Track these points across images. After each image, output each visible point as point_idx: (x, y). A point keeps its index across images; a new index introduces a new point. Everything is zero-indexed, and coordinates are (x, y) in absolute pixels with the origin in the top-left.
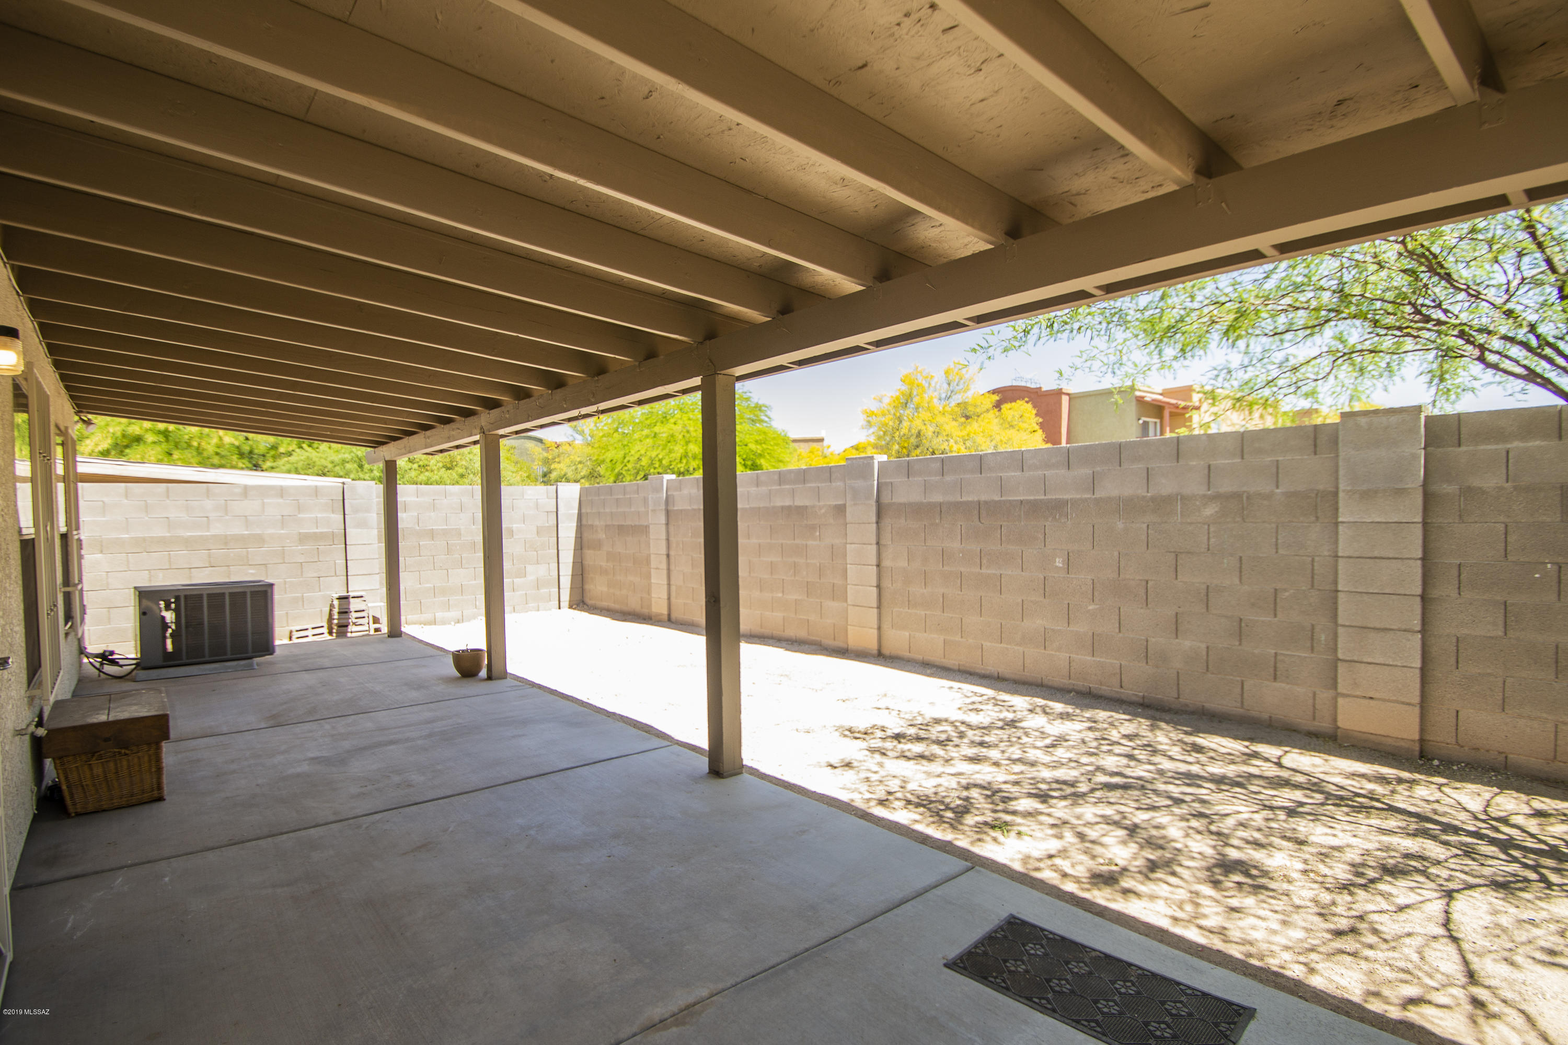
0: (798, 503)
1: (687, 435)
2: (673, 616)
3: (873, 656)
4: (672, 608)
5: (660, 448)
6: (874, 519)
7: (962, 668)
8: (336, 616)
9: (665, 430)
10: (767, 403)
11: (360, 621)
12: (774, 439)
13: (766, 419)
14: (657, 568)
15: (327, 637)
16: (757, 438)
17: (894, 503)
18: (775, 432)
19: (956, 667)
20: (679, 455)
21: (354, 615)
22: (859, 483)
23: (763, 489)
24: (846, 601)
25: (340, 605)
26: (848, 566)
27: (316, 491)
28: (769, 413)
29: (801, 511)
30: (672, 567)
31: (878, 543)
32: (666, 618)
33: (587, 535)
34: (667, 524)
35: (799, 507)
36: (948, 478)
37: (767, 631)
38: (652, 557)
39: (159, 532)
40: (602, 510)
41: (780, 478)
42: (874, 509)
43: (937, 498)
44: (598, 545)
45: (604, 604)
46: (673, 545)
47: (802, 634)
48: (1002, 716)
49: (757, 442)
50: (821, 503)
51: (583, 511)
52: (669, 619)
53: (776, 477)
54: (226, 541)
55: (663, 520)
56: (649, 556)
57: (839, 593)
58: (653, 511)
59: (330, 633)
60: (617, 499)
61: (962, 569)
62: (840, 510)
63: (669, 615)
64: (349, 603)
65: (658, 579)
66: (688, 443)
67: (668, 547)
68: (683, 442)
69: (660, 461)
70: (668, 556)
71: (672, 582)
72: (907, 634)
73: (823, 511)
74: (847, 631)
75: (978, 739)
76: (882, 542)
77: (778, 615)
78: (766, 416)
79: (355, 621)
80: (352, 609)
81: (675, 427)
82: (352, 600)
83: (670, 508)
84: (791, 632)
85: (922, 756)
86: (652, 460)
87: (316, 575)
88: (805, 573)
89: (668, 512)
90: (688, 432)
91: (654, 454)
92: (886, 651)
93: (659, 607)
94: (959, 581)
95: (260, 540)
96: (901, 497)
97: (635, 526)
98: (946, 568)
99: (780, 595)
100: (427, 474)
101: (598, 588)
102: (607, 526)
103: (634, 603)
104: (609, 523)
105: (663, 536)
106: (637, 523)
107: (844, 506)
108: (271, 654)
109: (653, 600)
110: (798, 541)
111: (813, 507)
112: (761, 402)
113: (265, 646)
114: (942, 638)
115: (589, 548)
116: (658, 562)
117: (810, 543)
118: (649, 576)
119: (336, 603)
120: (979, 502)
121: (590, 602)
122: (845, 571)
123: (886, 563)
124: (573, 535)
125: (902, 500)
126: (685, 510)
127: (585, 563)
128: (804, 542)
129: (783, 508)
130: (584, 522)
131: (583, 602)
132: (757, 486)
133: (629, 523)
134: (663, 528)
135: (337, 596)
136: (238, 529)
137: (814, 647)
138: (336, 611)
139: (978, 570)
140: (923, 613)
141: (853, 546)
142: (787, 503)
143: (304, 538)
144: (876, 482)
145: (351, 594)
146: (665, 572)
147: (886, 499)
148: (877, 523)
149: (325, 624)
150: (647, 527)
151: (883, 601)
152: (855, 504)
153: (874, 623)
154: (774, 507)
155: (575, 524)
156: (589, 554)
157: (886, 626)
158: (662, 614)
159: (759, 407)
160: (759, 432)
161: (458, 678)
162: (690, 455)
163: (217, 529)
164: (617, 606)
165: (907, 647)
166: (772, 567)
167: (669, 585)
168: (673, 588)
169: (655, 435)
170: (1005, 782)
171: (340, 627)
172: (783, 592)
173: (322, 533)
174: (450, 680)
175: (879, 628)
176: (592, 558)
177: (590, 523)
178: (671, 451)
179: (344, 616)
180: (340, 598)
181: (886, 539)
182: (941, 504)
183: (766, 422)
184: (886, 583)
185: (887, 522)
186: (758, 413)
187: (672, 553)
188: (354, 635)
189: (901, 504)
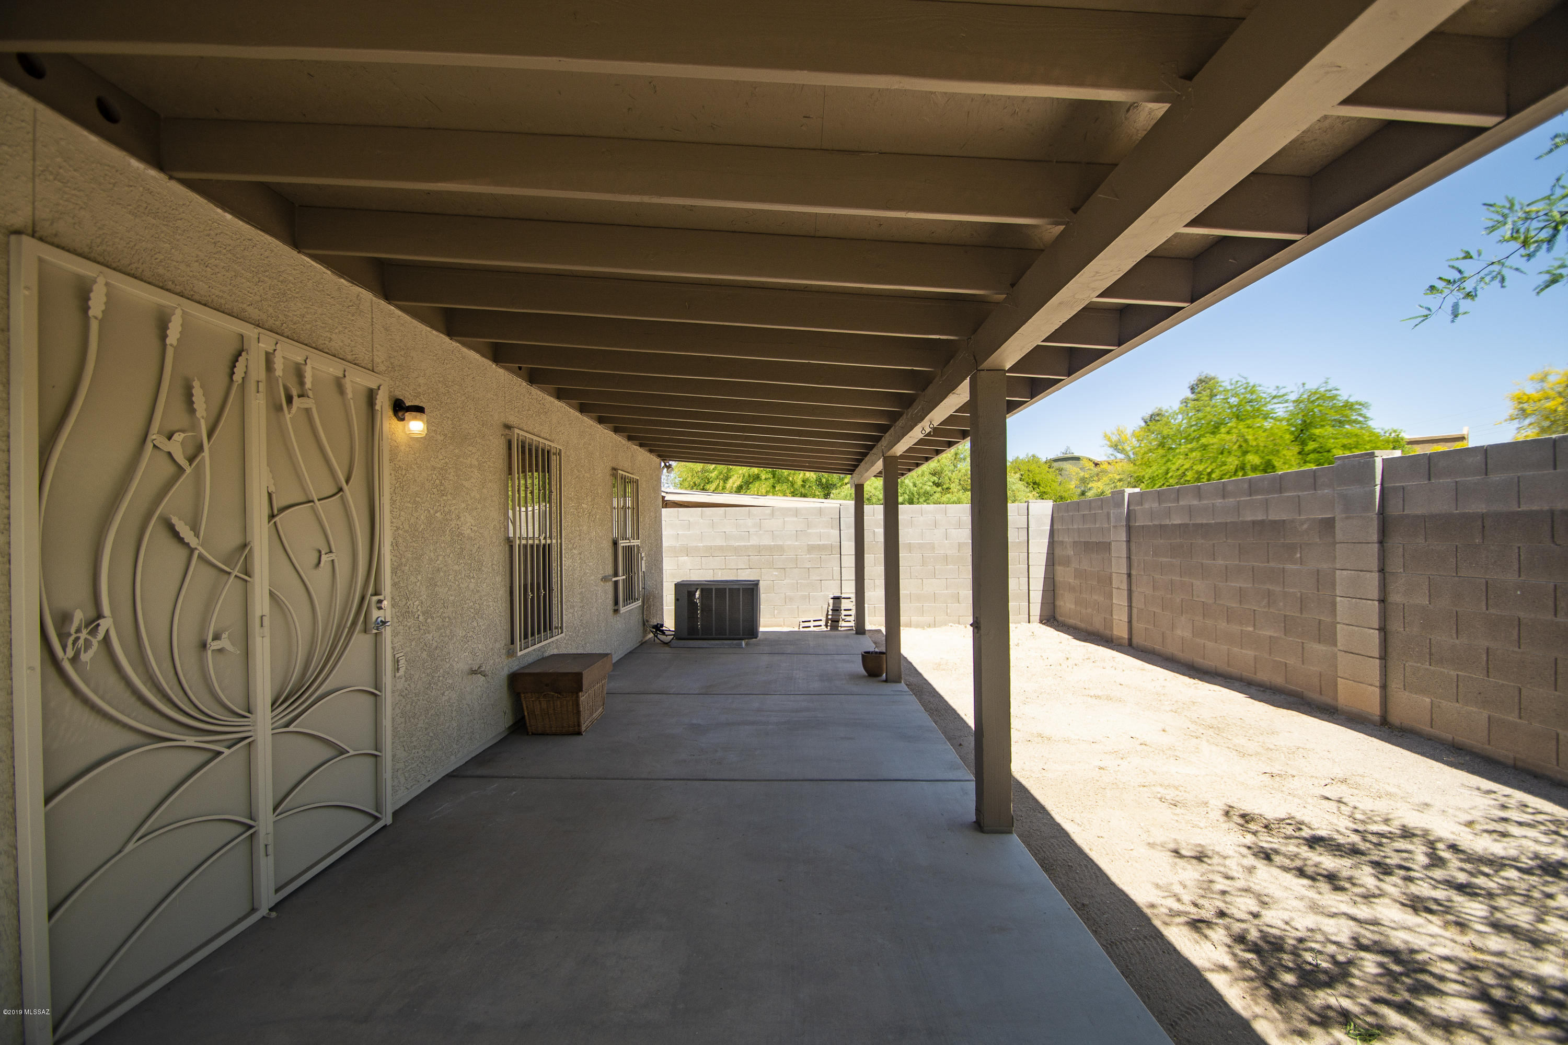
0: (1273, 516)
1: (1244, 445)
2: (1135, 641)
3: (1374, 723)
4: (1134, 632)
5: (1209, 462)
6: (1375, 538)
7: (1520, 764)
8: (830, 613)
9: (1215, 440)
10: (1362, 399)
11: (848, 618)
12: (1370, 441)
13: (1360, 419)
14: (1118, 588)
15: (824, 628)
16: (1345, 441)
17: (1407, 516)
18: (1372, 433)
19: (1511, 762)
20: (1233, 467)
21: (844, 613)
22: (1355, 490)
23: (1231, 501)
24: (1336, 645)
25: (833, 603)
26: (1338, 599)
27: (820, 511)
28: (1364, 411)
29: (1278, 527)
30: (1134, 588)
31: (1382, 570)
32: (1126, 642)
33: (1058, 551)
34: (1129, 541)
35: (1275, 522)
36: (1495, 478)
37: (1234, 671)
38: (1114, 575)
39: (720, 542)
40: (1071, 527)
41: (1250, 487)
42: (1375, 524)
43: (1478, 507)
44: (1067, 562)
45: (1072, 621)
46: (1135, 564)
47: (1278, 680)
48: (1544, 850)
49: (1344, 447)
50: (1303, 517)
51: (1055, 527)
52: (1130, 644)
53: (1246, 486)
54: (759, 549)
55: (1123, 536)
56: (1111, 574)
57: (1326, 634)
58: (1115, 527)
59: (826, 626)
60: (1084, 515)
61: (1522, 615)
62: (1328, 525)
63: (1130, 639)
64: (841, 603)
65: (1120, 600)
66: (1245, 453)
67: (1130, 566)
68: (1239, 454)
69: (1209, 474)
70: (1129, 575)
71: (1134, 604)
72: (1428, 700)
73: (1305, 526)
74: (1336, 685)
75: (1462, 878)
76: (1388, 569)
77: (1250, 653)
78: (1360, 415)
79: (843, 617)
80: (842, 608)
81: (1228, 437)
82: (843, 600)
83: (1132, 524)
84: (1263, 676)
85: (1332, 878)
86: (1200, 473)
87: (819, 578)
88: (1281, 604)
89: (1129, 529)
90: (1246, 441)
91: (1200, 468)
92: (1395, 717)
93: (1120, 631)
94: (1515, 632)
95: (781, 549)
96: (1417, 507)
97: (1100, 542)
98: (1492, 611)
99: (1251, 629)
100: (948, 495)
101: (1067, 604)
102: (1074, 542)
103: (1097, 624)
104: (1077, 539)
105: (1124, 554)
106: (1101, 540)
107: (1333, 520)
108: (756, 638)
109: (1114, 621)
110: (1272, 564)
111: (1293, 521)
112: (1351, 400)
113: (751, 630)
114: (1485, 714)
115: (1059, 565)
116: (1119, 582)
117: (1289, 567)
118: (1110, 596)
119: (831, 601)
120: (1552, 513)
121: (1060, 619)
122: (1334, 604)
123: (1396, 598)
124: (1045, 550)
125: (1419, 511)
126: (1146, 526)
127: (1057, 579)
128: (1281, 566)
129: (1254, 523)
130: (1056, 539)
131: (1054, 618)
132: (1224, 497)
133: (1094, 539)
134: (1124, 545)
135: (832, 596)
136: (767, 541)
137: (1291, 699)
138: (831, 607)
139: (1550, 617)
140: (1453, 673)
141: (1345, 572)
142: (1260, 517)
143: (811, 549)
144: (1378, 488)
145: (843, 596)
146: (1125, 593)
147: (1395, 509)
148: (1381, 542)
149: (824, 619)
150: (1110, 544)
151: (1390, 650)
152: (1347, 518)
153: (1376, 680)
154: (1243, 522)
155: (1047, 541)
156: (1059, 569)
157: (1395, 685)
158: (1123, 638)
159: (1349, 406)
160: (1348, 435)
161: (864, 677)
162: (1248, 467)
163: (754, 541)
164: (1082, 625)
165: (1428, 718)
166: (1242, 594)
167: (1130, 607)
168: (1135, 611)
169: (1205, 447)
170: (1447, 959)
171: (834, 621)
172: (1254, 626)
173: (823, 545)
174: (854, 677)
175: (1384, 687)
176: (1064, 575)
177: (1061, 539)
178: (1224, 464)
179: (836, 613)
180: (834, 598)
181: (1395, 565)
182: (1483, 517)
183: (1359, 422)
184: (1395, 626)
185: (1396, 542)
186: (1349, 412)
187: (1134, 572)
188: (843, 629)
189: (1417, 517)
